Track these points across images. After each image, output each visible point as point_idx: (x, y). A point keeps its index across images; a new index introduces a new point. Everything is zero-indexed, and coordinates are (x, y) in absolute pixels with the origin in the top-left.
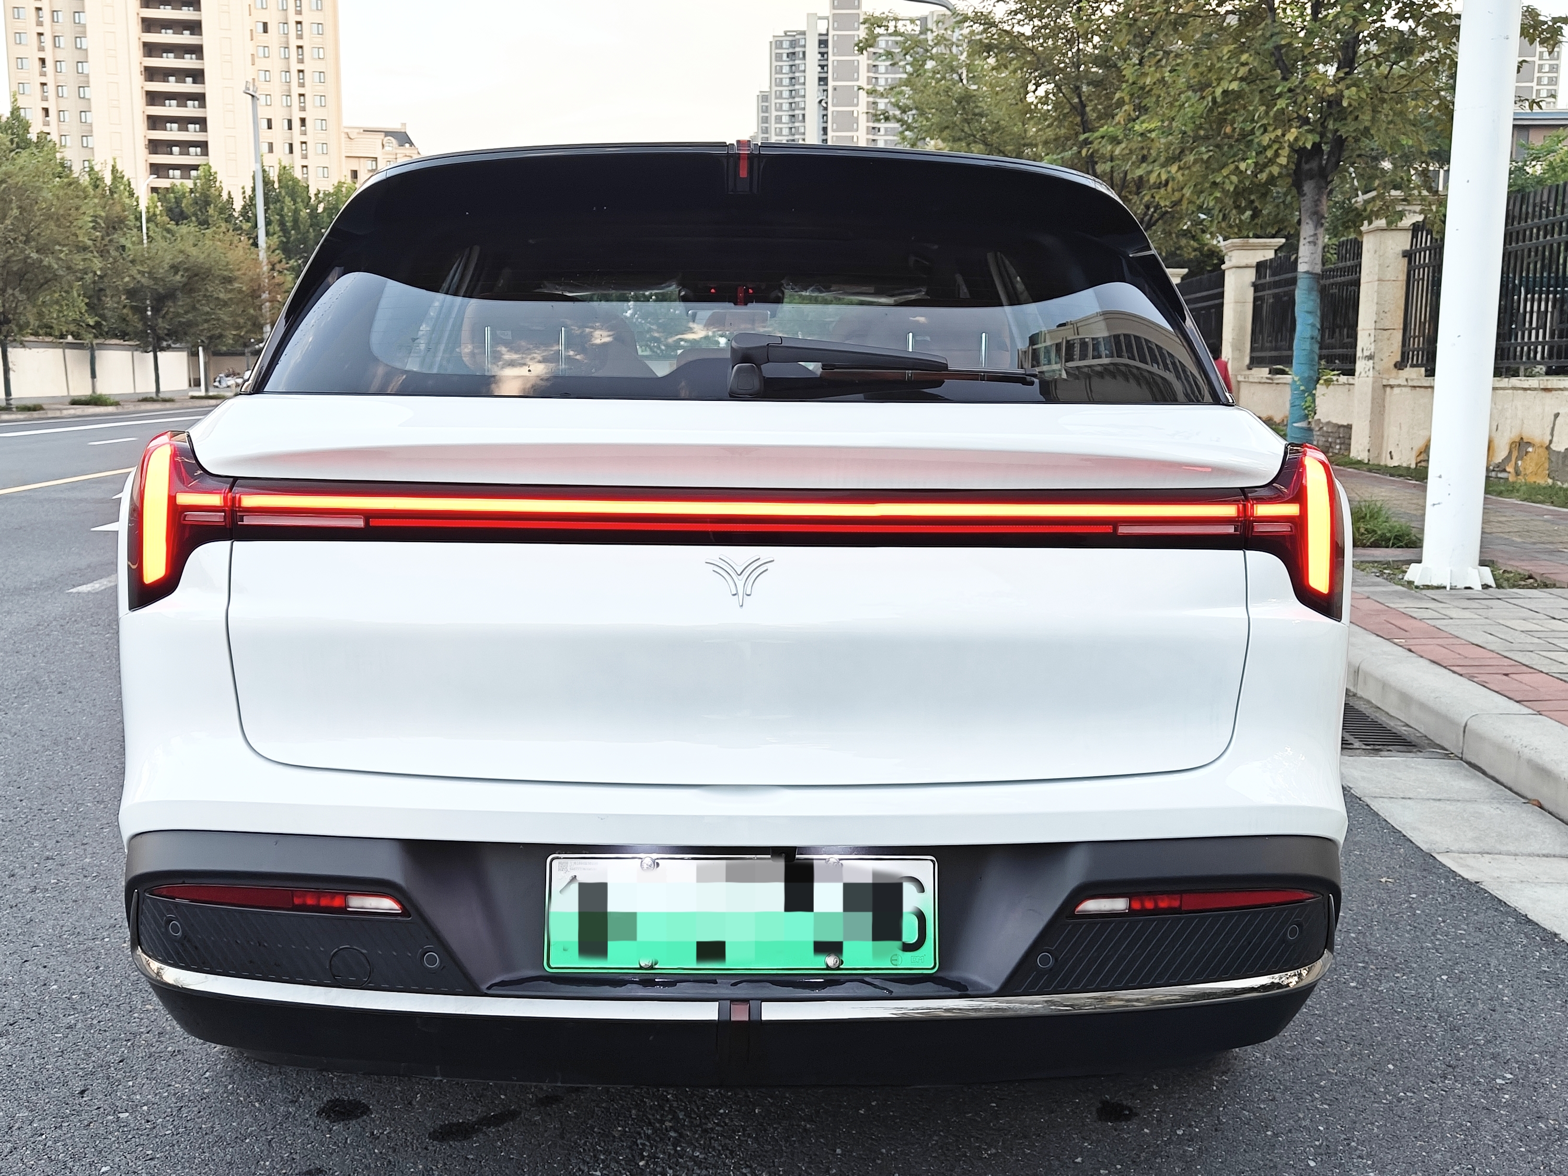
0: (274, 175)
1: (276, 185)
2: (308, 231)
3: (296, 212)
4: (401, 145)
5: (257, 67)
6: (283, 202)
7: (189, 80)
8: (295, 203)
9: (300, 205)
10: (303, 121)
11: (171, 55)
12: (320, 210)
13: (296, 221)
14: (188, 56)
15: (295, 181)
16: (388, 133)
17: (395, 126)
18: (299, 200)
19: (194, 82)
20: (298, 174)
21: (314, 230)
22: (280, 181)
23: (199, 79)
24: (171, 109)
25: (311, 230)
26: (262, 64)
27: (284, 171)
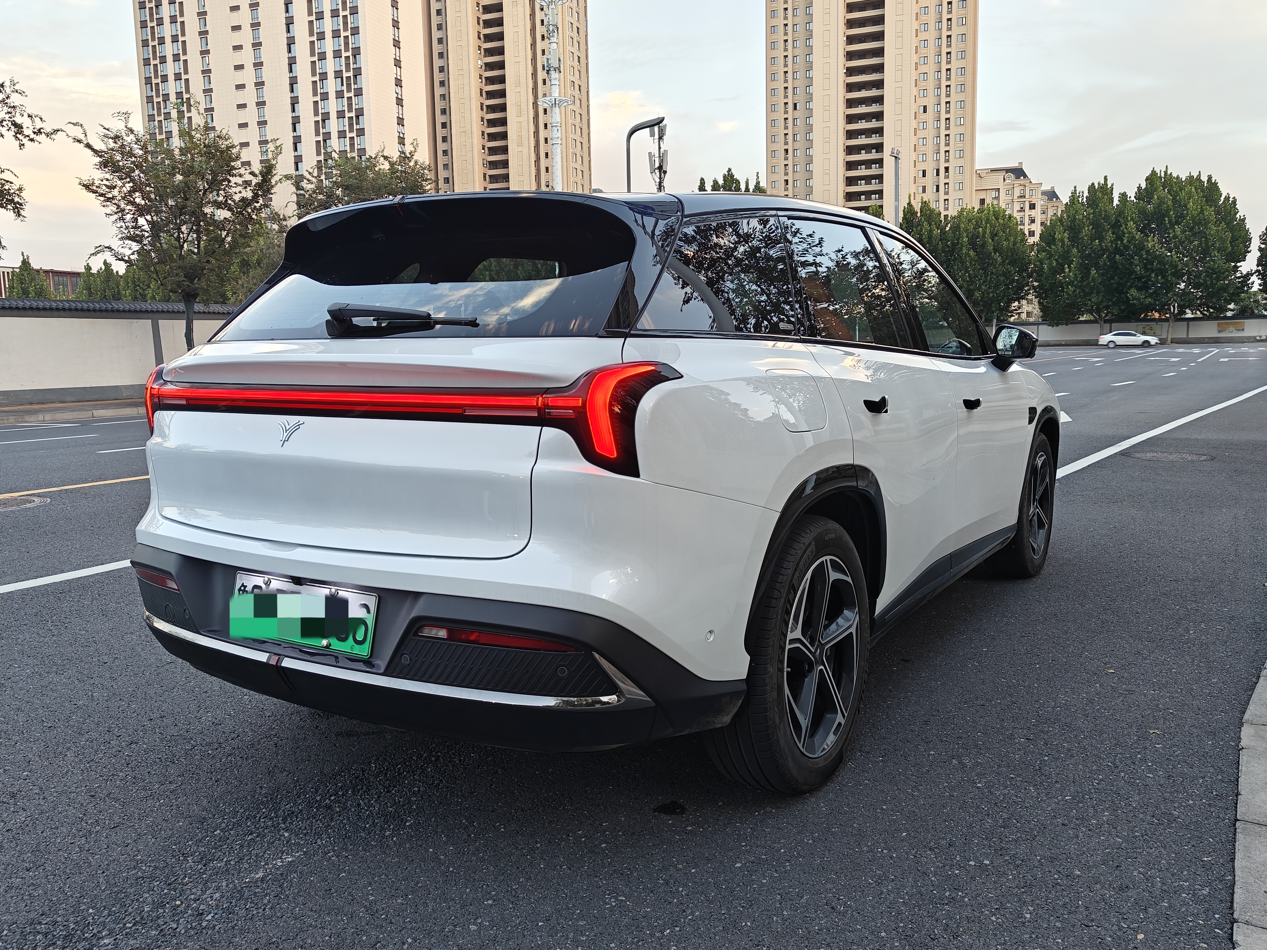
0: (917, 207)
1: (919, 215)
2: (938, 244)
3: (931, 231)
4: (1018, 178)
5: (917, 136)
6: (923, 226)
7: (874, 151)
8: (930, 225)
9: (934, 227)
10: (947, 169)
11: (863, 136)
12: (947, 229)
13: (930, 237)
14: (874, 135)
15: (932, 211)
16: (1008, 170)
17: (1014, 164)
18: (933, 223)
19: (877, 152)
20: (933, 205)
21: (942, 243)
22: (921, 212)
23: (880, 149)
24: (862, 171)
25: (940, 243)
26: (921, 134)
27: (925, 204)
